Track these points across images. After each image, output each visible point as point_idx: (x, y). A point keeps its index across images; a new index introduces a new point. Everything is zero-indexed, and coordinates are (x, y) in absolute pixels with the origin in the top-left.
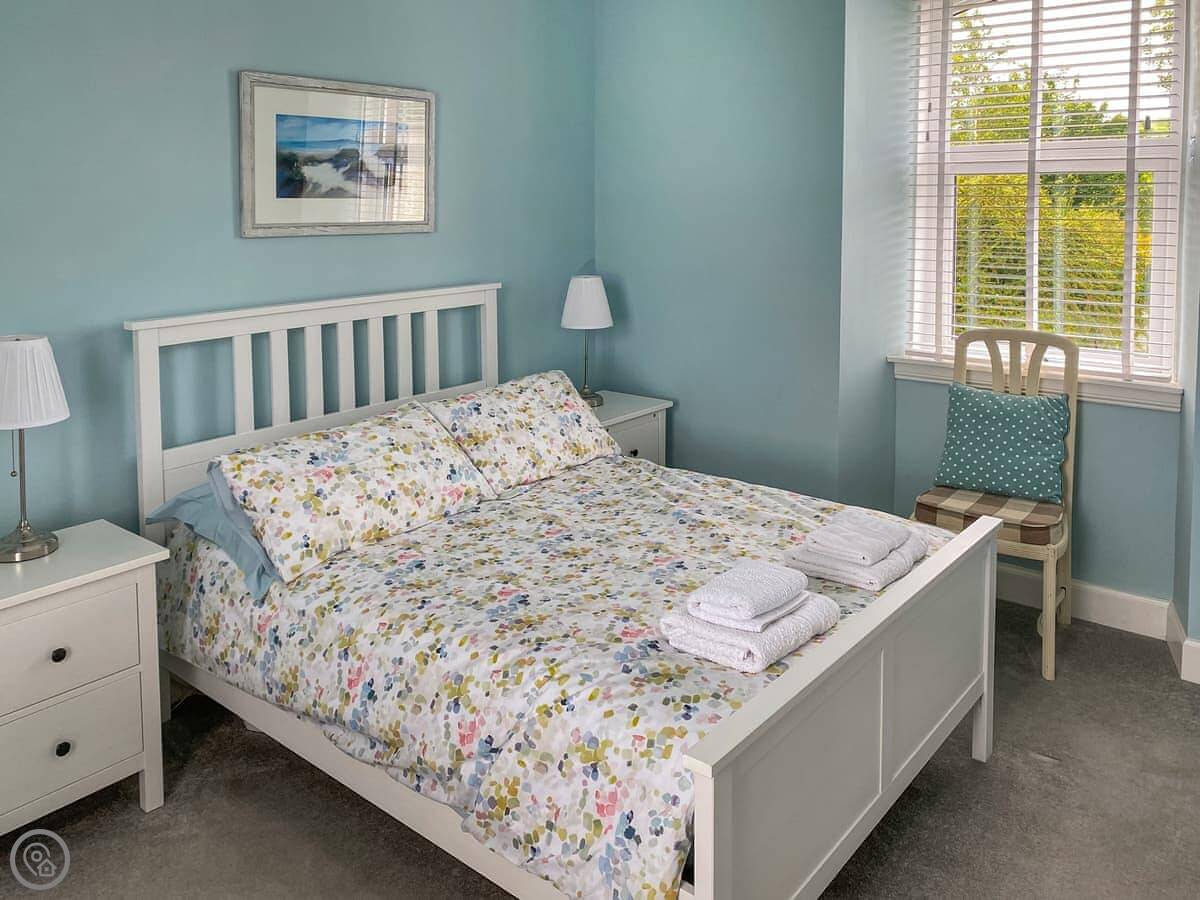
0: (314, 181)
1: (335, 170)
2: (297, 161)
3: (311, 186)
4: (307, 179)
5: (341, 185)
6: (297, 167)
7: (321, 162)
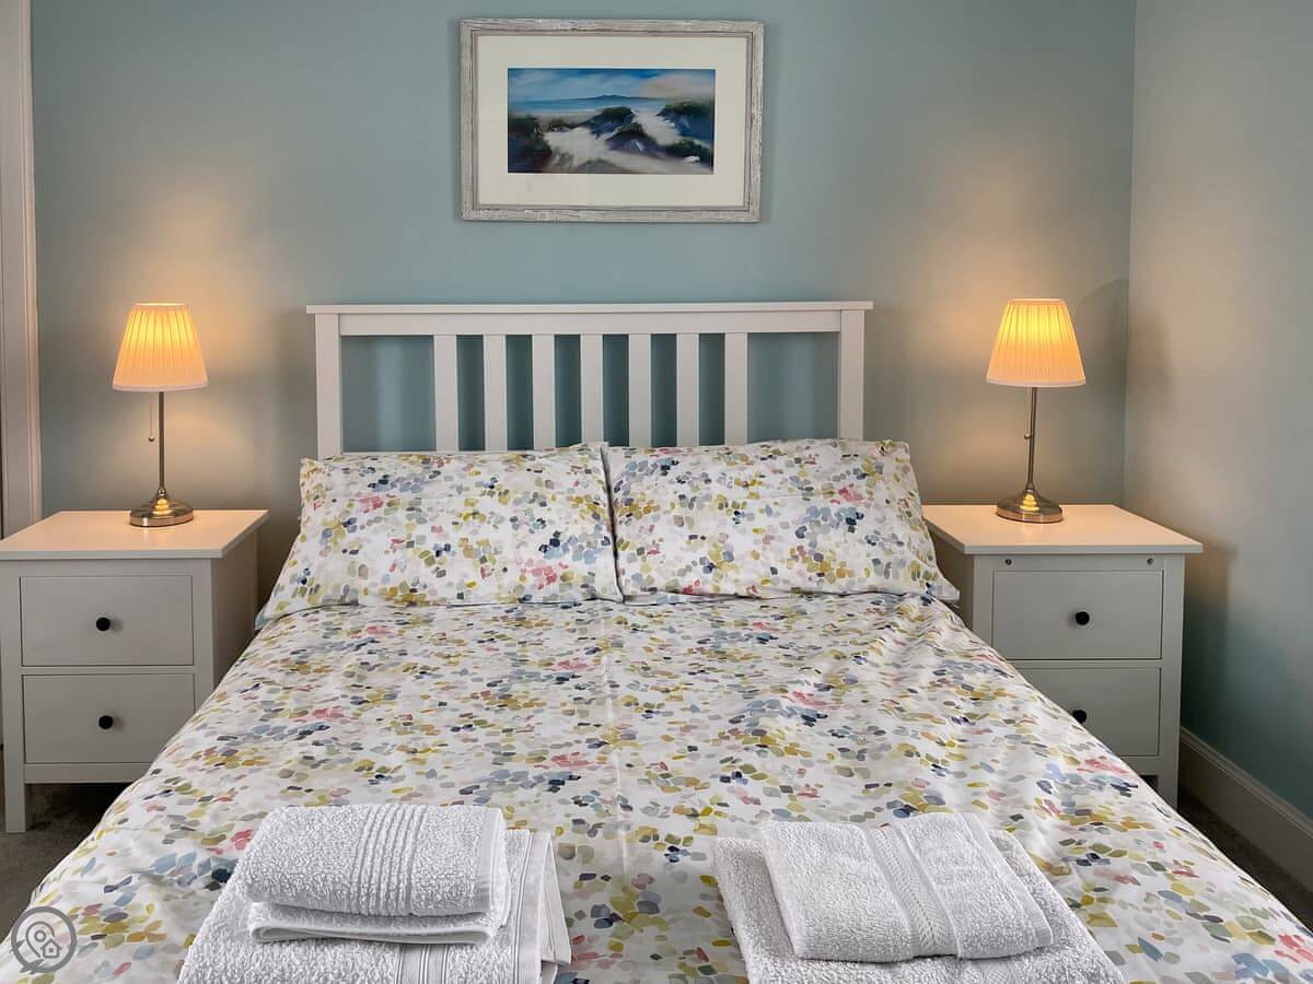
0: (564, 151)
1: (595, 136)
2: (537, 126)
3: (558, 158)
4: (553, 149)
5: (603, 157)
6: (538, 133)
7: (572, 126)
